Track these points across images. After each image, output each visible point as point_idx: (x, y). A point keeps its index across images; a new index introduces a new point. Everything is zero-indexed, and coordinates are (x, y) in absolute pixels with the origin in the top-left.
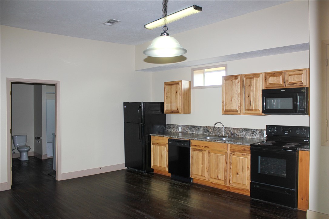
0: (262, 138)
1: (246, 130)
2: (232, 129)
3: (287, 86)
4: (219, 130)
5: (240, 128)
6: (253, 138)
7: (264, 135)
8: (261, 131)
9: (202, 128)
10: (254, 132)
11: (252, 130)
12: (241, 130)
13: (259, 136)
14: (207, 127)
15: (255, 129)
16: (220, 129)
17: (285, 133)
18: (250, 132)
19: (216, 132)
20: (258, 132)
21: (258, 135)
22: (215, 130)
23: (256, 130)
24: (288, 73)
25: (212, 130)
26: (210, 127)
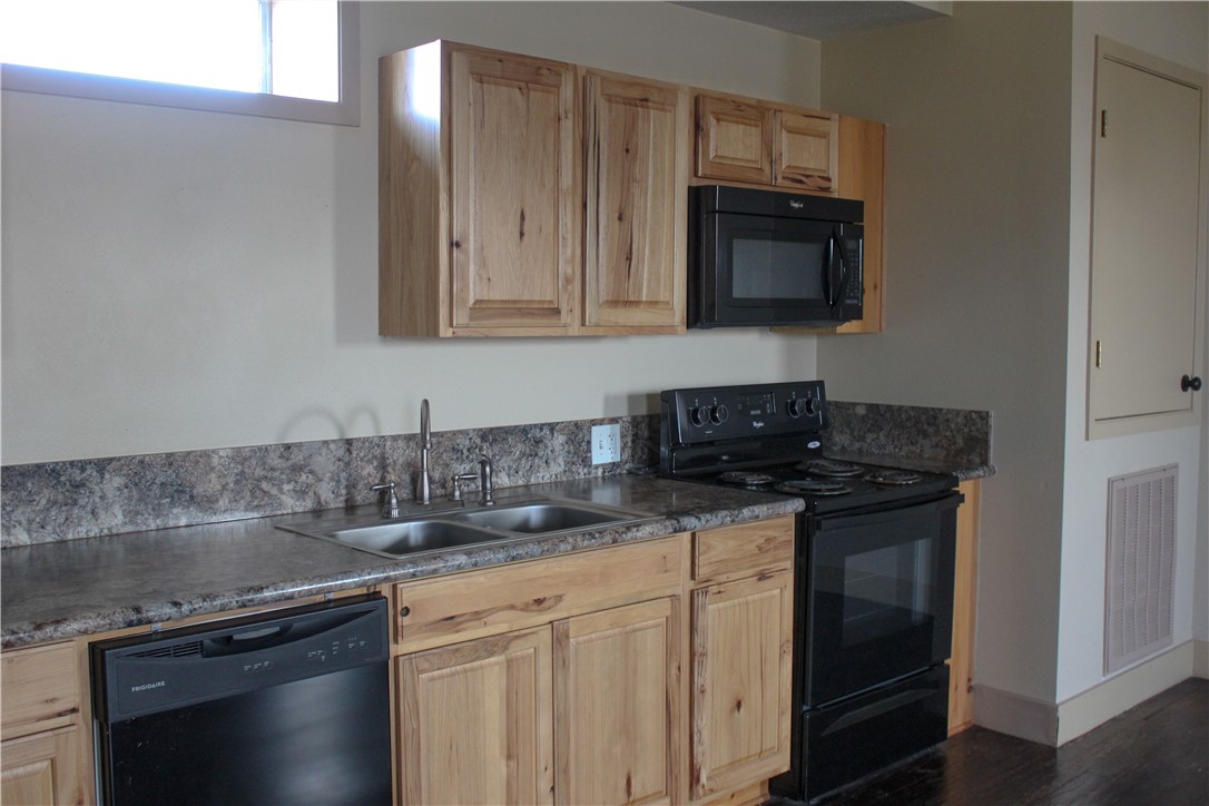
0: (582, 472)
1: (495, 440)
2: (401, 443)
3: (780, 180)
4: (297, 469)
5: (454, 433)
6: (533, 481)
7: (589, 450)
8: (577, 435)
9: (117, 471)
10: (538, 442)
11: (524, 431)
12: (464, 443)
13: (566, 463)
14: (170, 459)
15: (541, 427)
16: (297, 458)
17: (755, 424)
18: (519, 449)
19: (264, 485)
20: (560, 439)
21: (561, 461)
22: (259, 472)
23: (546, 431)
24: (785, 117)
25: (231, 480)
26: (206, 455)
